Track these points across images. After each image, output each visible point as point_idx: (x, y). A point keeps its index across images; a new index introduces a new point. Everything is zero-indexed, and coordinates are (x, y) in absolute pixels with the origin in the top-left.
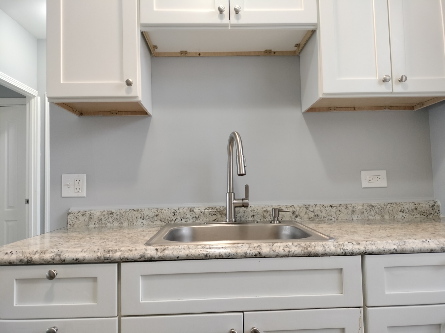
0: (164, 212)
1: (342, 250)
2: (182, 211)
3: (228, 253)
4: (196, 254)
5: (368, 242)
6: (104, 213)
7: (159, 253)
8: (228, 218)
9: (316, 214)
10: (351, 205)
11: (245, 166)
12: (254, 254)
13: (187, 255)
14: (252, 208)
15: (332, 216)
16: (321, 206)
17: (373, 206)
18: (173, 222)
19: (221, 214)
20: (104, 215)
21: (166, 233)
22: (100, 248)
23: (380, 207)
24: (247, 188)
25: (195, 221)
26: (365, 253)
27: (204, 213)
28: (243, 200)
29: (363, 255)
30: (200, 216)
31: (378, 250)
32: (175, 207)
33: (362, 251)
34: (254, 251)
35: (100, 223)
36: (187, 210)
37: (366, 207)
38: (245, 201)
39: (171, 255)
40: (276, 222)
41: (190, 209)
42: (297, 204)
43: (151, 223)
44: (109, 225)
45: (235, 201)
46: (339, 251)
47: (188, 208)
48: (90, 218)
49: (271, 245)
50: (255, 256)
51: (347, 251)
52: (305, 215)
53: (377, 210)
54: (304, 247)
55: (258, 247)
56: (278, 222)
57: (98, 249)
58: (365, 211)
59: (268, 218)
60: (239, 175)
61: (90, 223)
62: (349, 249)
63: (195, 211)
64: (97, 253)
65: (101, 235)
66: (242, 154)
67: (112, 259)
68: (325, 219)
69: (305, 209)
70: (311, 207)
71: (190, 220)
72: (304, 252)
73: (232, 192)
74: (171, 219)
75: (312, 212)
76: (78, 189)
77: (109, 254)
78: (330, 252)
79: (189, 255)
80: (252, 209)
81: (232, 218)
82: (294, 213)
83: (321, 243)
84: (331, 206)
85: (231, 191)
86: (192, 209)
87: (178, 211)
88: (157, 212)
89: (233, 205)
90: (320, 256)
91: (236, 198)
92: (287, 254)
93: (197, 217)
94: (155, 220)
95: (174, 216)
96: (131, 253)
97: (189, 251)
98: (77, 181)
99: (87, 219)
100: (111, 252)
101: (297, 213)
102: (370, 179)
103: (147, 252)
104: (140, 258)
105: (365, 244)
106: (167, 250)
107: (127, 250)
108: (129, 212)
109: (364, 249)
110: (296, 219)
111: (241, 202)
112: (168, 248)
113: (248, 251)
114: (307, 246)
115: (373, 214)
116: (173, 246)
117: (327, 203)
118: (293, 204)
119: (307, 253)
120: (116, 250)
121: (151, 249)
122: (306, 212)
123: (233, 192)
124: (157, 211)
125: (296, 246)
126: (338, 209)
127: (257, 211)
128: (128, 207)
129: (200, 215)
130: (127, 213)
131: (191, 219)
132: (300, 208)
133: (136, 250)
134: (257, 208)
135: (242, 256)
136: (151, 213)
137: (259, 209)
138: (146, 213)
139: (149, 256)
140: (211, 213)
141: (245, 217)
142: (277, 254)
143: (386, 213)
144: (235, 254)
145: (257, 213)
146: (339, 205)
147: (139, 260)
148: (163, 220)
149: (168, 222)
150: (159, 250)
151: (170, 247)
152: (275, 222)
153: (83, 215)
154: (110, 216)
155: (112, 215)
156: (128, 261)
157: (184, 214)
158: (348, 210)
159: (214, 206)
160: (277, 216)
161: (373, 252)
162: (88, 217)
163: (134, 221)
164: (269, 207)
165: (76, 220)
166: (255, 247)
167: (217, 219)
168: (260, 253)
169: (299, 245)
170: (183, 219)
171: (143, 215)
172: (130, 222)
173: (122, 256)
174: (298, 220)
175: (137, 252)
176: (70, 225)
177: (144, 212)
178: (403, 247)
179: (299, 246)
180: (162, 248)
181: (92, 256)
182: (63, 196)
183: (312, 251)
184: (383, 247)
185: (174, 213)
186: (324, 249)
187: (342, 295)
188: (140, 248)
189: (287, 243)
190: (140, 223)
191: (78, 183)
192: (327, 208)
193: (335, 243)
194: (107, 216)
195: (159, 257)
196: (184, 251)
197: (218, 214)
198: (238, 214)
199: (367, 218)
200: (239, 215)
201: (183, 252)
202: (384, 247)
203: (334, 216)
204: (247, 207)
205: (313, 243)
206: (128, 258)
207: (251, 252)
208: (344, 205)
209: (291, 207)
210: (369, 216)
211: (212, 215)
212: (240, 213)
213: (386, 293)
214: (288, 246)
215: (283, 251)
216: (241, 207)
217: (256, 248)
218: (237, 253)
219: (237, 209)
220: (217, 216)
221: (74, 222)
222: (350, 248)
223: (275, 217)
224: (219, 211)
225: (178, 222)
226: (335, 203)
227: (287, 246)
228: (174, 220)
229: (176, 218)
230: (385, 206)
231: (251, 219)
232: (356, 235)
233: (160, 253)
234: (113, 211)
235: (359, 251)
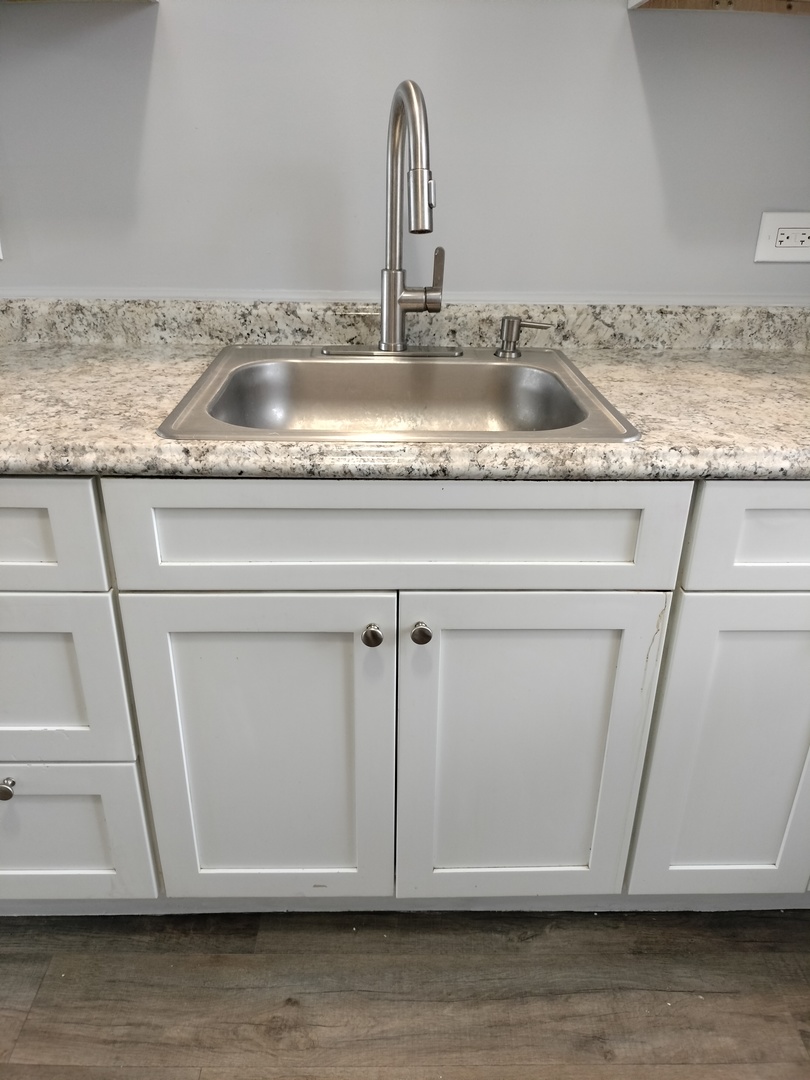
0: (216, 314)
1: (650, 468)
2: (265, 311)
3: (365, 468)
4: (287, 468)
5: (720, 450)
6: (60, 308)
7: (192, 461)
8: (384, 341)
9: (617, 331)
10: (713, 311)
11: (431, 206)
12: (431, 472)
13: (264, 469)
14: (452, 311)
15: (658, 339)
16: (635, 311)
17: (770, 316)
18: (241, 341)
19: (367, 325)
20: (60, 314)
21: (219, 384)
22: (42, 441)
23: (788, 318)
24: (440, 255)
25: (299, 340)
26: (707, 476)
27: (323, 321)
28: (426, 291)
29: (699, 480)
30: (313, 329)
31: (740, 470)
32: (246, 298)
33: (701, 473)
34: (431, 464)
35: (54, 333)
36: (277, 309)
37: (751, 316)
38: (432, 295)
39: (224, 467)
40: (510, 355)
41: (285, 306)
42: (573, 302)
43: (185, 341)
44: (76, 340)
45: (405, 295)
46: (642, 470)
47: (281, 304)
48: (26, 321)
49: (476, 451)
50: (434, 476)
51: (662, 471)
52: (588, 333)
53: (779, 326)
54: (557, 458)
55: (441, 455)
56: (513, 355)
57: (38, 443)
58: (746, 327)
59: (490, 338)
60: (413, 232)
61: (28, 333)
62: (668, 466)
63: (299, 312)
64: (36, 453)
65: (52, 384)
66: (424, 166)
67: (75, 469)
68: (638, 345)
69: (590, 319)
70: (608, 311)
71: (287, 337)
72: (555, 471)
73: (397, 268)
74: (238, 332)
75: (608, 325)
77: (66, 459)
78: (620, 472)
79: (268, 468)
80: (452, 313)
81: (395, 341)
82: (560, 326)
83: (601, 448)
84: (661, 312)
85: (395, 268)
86: (292, 308)
87: (254, 312)
88: (198, 312)
89: (398, 306)
90: (592, 480)
91: (408, 285)
92: (512, 473)
93: (306, 329)
94: (196, 331)
95: (243, 324)
96: (122, 457)
97: (269, 459)
99: (17, 324)
100: (71, 454)
101: (568, 328)
102: (781, 238)
103: (162, 457)
104: (146, 471)
105: (711, 454)
106: (212, 453)
107: (112, 449)
108: (124, 309)
109: (706, 467)
110: (565, 343)
111: (421, 296)
112: (214, 448)
113: (416, 465)
114: (564, 456)
115: (765, 336)
116: (227, 445)
117: (652, 303)
118: (561, 303)
119: (561, 473)
120: (83, 448)
121: (171, 450)
122: (593, 326)
123: (400, 270)
124: (199, 309)
125: (538, 455)
126: (679, 320)
127: (463, 319)
128: (121, 294)
129: (314, 325)
130: (120, 311)
131: (289, 335)
132: (579, 314)
133: (134, 449)
134: (464, 310)
135: (399, 475)
136: (184, 314)
137: (470, 315)
138: (171, 313)
139: (168, 466)
140: (342, 320)
141: (431, 334)
142: (487, 473)
143: (799, 335)
144: (384, 470)
145: (464, 325)
146: (681, 310)
147: (144, 474)
148: (215, 334)
149: (231, 340)
150: (192, 452)
151: (222, 446)
152: (508, 355)
154: (75, 317)
155: (81, 316)
156: (114, 474)
157: (272, 319)
158: (703, 325)
159: (351, 302)
160: (513, 340)
161: (726, 476)
162: (18, 317)
163: (141, 332)
164: (496, 308)
166: (433, 456)
167: (358, 338)
168: (444, 470)
169: (545, 451)
170: (268, 334)
171: (163, 318)
172: (130, 335)
173: (100, 465)
174: (569, 346)
175: (137, 454)
177: (164, 311)
178: (803, 466)
179: (544, 454)
180: (200, 448)
181: (24, 462)
183: (575, 469)
184: (755, 465)
185: (244, 316)
186: (605, 465)
187: (631, 564)
188: (144, 446)
189: (517, 446)
190: (158, 339)
192: (648, 317)
193: (636, 450)
194: (68, 315)
195: (193, 471)
196: (256, 457)
197: (361, 324)
198: (412, 325)
199: (747, 347)
200: (416, 329)
201: (252, 459)
202: (758, 465)
203: (665, 337)
204: (438, 310)
205: (581, 448)
206: (117, 470)
207: (424, 467)
208: (695, 309)
209: (555, 311)
210: (755, 341)
211: (343, 327)
212: (418, 323)
213: (736, 564)
214: (518, 454)
215: (502, 467)
216: (421, 310)
217: (436, 456)
218: (387, 469)
219: (409, 314)
220: (356, 328)
222: (670, 462)
223: (509, 342)
224: (363, 317)
225: (256, 343)
226: (674, 302)
227: (513, 455)
228: (245, 334)
229: (249, 332)
230: (802, 318)
231: (446, 343)
232: (699, 418)
233: (196, 460)
234: (83, 303)
235: (693, 471)
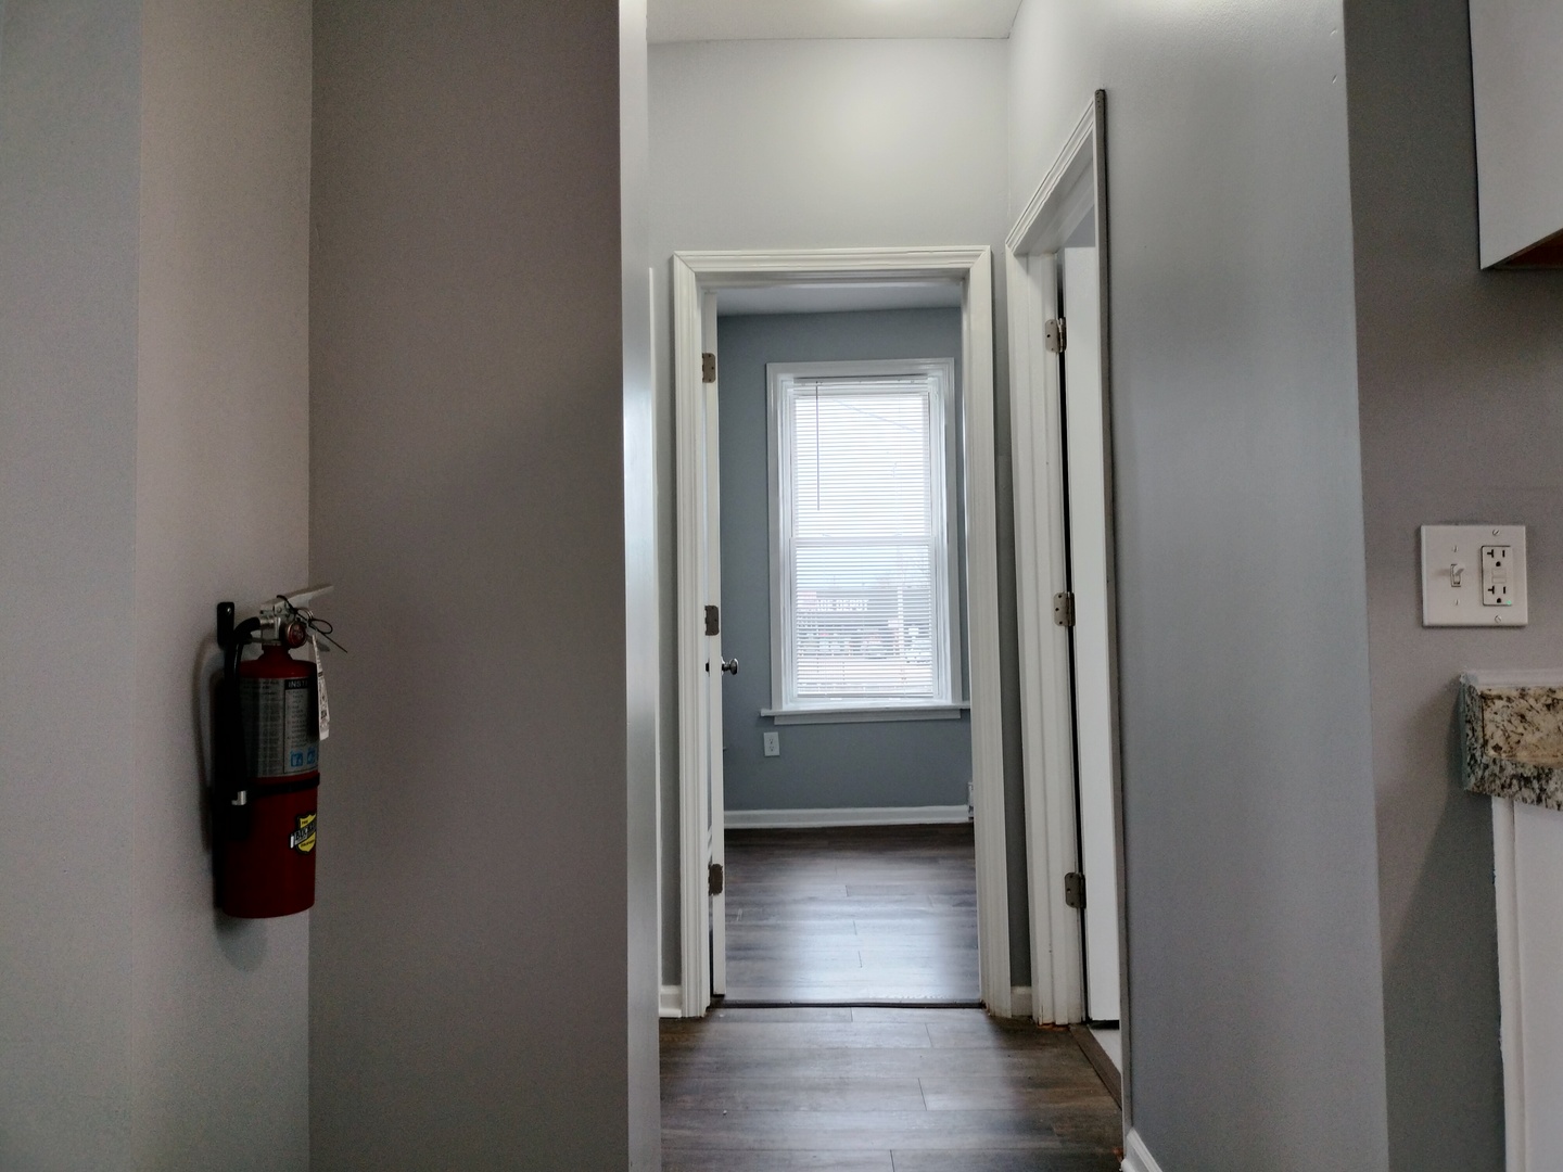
76: (1499, 593)
98: (1492, 553)
153: (1553, 704)
165: (1520, 730)
176: (1497, 748)
182: (1426, 622)
191: (1498, 564)
221: (1515, 738)
